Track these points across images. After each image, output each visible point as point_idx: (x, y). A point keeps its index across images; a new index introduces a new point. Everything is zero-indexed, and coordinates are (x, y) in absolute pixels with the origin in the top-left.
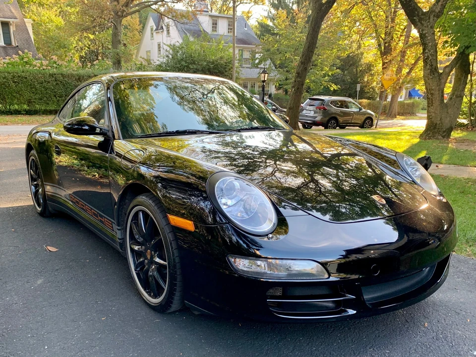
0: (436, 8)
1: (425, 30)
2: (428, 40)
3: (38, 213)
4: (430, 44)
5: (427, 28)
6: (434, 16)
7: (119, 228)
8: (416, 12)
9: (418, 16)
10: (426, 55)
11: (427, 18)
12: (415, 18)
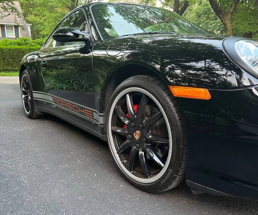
0: (231, 10)
1: (226, 21)
2: (228, 26)
3: (27, 116)
4: (229, 28)
5: (227, 20)
6: (230, 14)
7: (101, 114)
8: (221, 12)
9: (222, 14)
10: (227, 34)
11: (227, 15)
12: (220, 15)
